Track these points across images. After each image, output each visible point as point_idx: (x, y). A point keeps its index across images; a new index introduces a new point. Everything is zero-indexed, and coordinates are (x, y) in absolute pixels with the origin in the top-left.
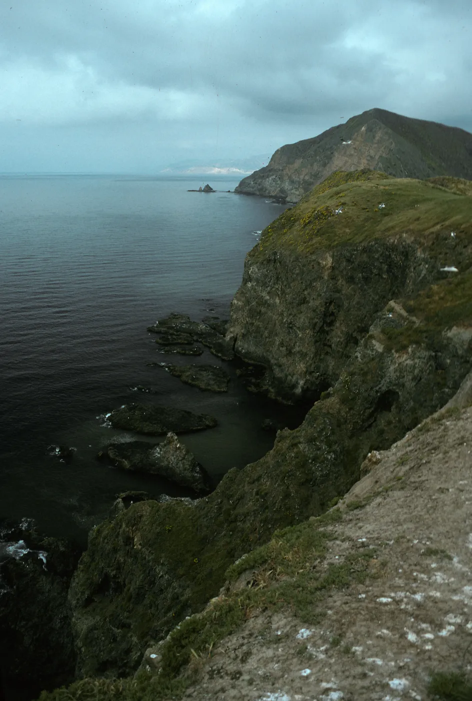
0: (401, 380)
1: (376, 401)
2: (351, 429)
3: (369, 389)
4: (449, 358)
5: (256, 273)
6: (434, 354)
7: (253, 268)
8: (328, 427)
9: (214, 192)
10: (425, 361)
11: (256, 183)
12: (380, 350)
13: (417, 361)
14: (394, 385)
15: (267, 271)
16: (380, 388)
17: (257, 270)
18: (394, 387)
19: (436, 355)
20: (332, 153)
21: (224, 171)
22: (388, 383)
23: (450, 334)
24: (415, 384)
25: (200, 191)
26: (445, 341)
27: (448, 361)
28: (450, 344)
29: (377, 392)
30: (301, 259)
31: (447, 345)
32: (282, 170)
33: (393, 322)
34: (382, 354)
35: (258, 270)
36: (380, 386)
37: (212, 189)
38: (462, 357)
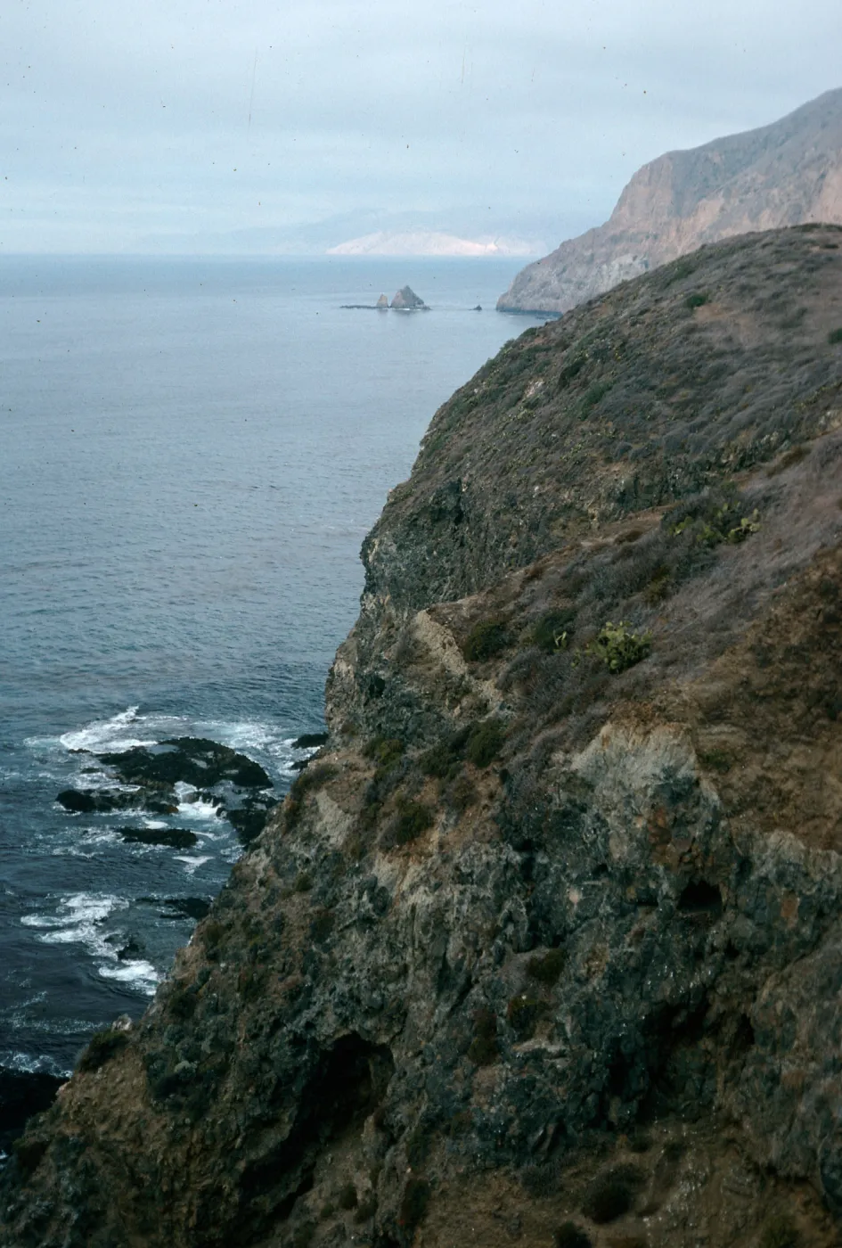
0: (391, 987)
1: (295, 1089)
2: (192, 1222)
3: (266, 1030)
4: (577, 882)
5: (393, 560)
6: (517, 858)
7: (381, 543)
8: (65, 1210)
9: (426, 309)
10: (487, 892)
11: (569, 281)
12: (337, 839)
13: (452, 892)
14: (368, 1013)
15: (430, 552)
16: (310, 1025)
17: (393, 549)
18: (369, 1024)
19: (528, 865)
20: (823, 176)
21: (475, 249)
22: (341, 1004)
23: (580, 762)
24: (448, 1009)
25: (381, 308)
26: (560, 798)
27: (575, 896)
28: (584, 809)
29: (298, 1042)
30: (522, 502)
31: (570, 817)
32: (656, 237)
33: (409, 705)
34: (338, 856)
35: (399, 548)
36: (307, 1015)
37: (421, 302)
38: (626, 878)
